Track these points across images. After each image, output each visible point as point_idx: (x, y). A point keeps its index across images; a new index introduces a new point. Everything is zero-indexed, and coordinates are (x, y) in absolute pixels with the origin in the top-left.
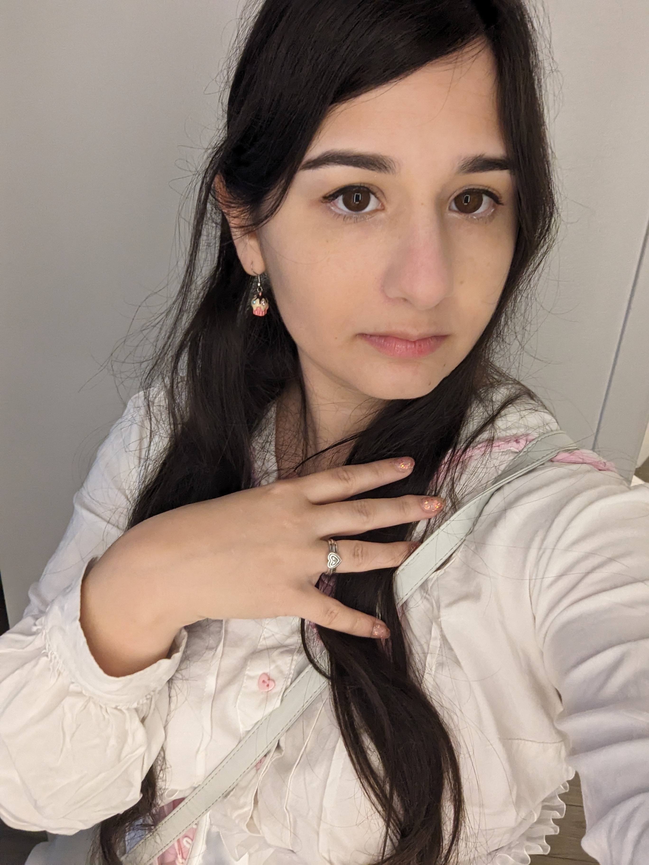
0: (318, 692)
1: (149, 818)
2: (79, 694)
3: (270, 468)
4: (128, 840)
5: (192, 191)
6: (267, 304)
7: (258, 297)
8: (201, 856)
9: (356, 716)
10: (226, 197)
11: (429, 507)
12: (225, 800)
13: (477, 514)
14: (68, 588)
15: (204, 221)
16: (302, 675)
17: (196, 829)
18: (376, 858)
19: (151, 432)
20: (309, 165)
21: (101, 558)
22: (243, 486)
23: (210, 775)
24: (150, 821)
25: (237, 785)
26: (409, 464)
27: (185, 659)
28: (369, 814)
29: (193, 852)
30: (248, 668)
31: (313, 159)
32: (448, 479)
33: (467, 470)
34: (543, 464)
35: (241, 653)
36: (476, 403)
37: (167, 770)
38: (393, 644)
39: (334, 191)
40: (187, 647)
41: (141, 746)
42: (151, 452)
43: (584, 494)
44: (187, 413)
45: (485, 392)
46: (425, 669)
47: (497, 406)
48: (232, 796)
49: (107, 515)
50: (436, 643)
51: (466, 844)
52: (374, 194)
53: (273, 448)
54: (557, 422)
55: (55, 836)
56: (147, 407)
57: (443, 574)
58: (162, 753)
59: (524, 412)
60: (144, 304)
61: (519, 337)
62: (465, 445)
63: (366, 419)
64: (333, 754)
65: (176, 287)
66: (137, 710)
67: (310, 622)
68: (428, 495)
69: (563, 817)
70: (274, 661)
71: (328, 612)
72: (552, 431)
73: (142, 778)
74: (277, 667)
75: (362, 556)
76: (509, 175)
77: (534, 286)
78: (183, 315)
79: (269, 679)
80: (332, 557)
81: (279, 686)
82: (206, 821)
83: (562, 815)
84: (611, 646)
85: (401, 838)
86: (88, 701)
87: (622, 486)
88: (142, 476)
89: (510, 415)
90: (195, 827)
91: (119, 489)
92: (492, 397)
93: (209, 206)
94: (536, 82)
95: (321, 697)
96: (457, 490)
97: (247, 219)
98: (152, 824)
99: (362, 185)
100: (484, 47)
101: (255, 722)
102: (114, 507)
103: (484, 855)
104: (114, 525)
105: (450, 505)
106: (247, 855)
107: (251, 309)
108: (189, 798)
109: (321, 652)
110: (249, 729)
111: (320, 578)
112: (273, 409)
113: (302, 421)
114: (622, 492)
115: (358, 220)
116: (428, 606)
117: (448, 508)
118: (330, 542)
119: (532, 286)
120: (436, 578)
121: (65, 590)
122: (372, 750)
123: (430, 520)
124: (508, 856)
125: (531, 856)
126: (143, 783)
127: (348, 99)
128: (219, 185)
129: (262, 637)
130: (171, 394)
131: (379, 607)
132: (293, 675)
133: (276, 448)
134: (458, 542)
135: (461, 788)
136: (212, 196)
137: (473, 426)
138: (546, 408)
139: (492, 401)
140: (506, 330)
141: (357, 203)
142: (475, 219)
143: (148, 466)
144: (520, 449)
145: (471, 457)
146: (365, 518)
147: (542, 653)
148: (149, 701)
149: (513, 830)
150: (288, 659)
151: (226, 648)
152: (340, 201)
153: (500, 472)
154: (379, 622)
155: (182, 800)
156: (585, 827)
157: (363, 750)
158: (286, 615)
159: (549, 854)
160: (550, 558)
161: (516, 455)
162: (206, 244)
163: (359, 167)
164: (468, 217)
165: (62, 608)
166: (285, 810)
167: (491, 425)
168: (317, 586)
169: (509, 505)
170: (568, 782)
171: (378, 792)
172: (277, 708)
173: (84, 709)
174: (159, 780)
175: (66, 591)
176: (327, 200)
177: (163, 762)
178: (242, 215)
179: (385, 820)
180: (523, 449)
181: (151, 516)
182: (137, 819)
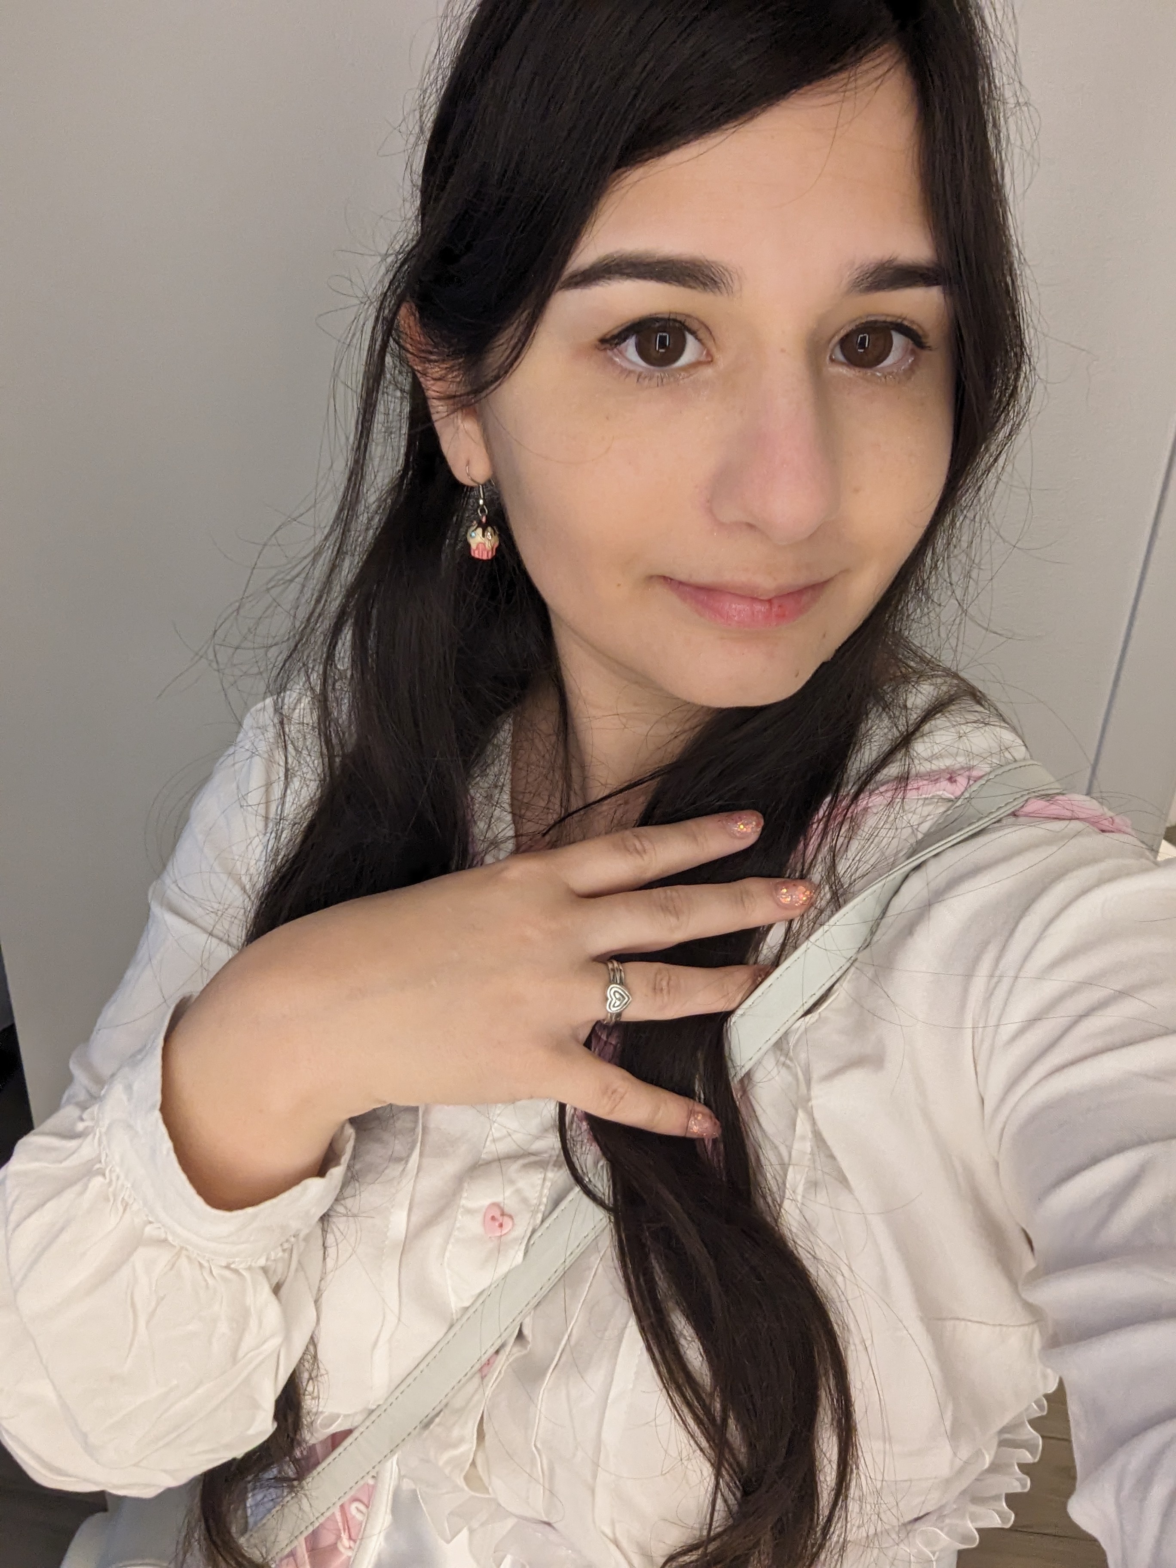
0: (592, 1236)
1: (289, 1466)
2: (163, 1242)
3: (502, 834)
4: (251, 1507)
5: (358, 334)
6: (496, 538)
7: (480, 524)
8: (382, 1535)
9: (660, 1279)
10: (420, 343)
11: (789, 899)
12: (427, 1432)
13: (878, 912)
14: (140, 1051)
15: (381, 387)
16: (562, 1206)
17: (374, 1487)
18: (697, 1533)
19: (287, 770)
20: (575, 280)
21: (199, 997)
22: (453, 867)
23: (399, 1387)
24: (290, 1472)
25: (446, 1405)
26: (754, 823)
27: (351, 1178)
28: (684, 1454)
29: (368, 1525)
30: (465, 1195)
31: (582, 269)
32: (825, 849)
33: (860, 832)
34: (999, 821)
35: (451, 1167)
36: (877, 711)
37: (319, 1379)
38: (725, 1147)
39: (620, 329)
40: (354, 1157)
41: (272, 1336)
42: (287, 805)
43: (1075, 873)
44: (351, 735)
45: (893, 691)
46: (784, 1192)
47: (915, 716)
48: (439, 1425)
49: (208, 921)
50: (803, 1146)
51: (861, 1508)
52: (693, 333)
53: (506, 797)
54: (1025, 745)
55: (121, 1500)
56: (278, 726)
57: (817, 1021)
58: (311, 1348)
59: (964, 727)
60: (273, 541)
61: (959, 593)
62: (856, 788)
63: (677, 741)
64: (619, 1346)
65: (329, 508)
66: (265, 1270)
67: (575, 1109)
68: (789, 877)
69: (1036, 1460)
70: (512, 1182)
71: (607, 1091)
72: (1015, 761)
73: (275, 1391)
74: (518, 1191)
75: (669, 992)
76: (942, 296)
77: (986, 501)
78: (343, 560)
79: (503, 1214)
80: (615, 992)
81: (521, 1227)
82: (391, 1470)
83: (1035, 1458)
84: (1120, 1149)
85: (743, 1496)
86: (178, 1255)
87: (1144, 861)
88: (271, 850)
89: (939, 733)
90: (371, 1482)
91: (230, 874)
92: (906, 701)
93: (388, 359)
94: (990, 126)
95: (597, 1244)
96: (841, 868)
97: (459, 382)
98: (293, 1476)
99: (672, 317)
100: (896, 63)
101: (478, 1291)
102: (221, 907)
103: (893, 1527)
104: (221, 940)
105: (828, 896)
106: (465, 1532)
107: (468, 546)
108: (361, 1429)
109: (596, 1164)
110: (467, 1304)
111: (593, 1029)
112: (507, 727)
113: (561, 750)
114: (1144, 870)
115: (665, 380)
116: (790, 1079)
117: (824, 903)
118: (610, 966)
119: (982, 501)
120: (802, 1029)
121: (133, 1056)
122: (689, 1339)
123: (791, 922)
124: (939, 1531)
125: (979, 1530)
126: (278, 1402)
127: (647, 160)
128: (407, 321)
129: (490, 1138)
130: (323, 703)
131: (700, 1080)
132: (546, 1206)
133: (513, 798)
134: (845, 964)
135: (852, 1405)
136: (394, 340)
137: (870, 754)
138: (1004, 721)
139: (905, 707)
140: (933, 580)
141: (662, 351)
142: (879, 377)
143: (282, 832)
144: (958, 793)
145: (866, 809)
146: (673, 920)
147: (997, 1164)
148: (286, 1255)
149: (948, 1482)
150: (536, 1177)
151: (425, 1161)
152: (630, 347)
153: (920, 836)
154: (700, 1108)
155: (348, 1433)
156: (1074, 1478)
157: (673, 1338)
158: (532, 1097)
159: (1013, 1526)
160: (1010, 992)
161: (950, 804)
162: (383, 430)
163: (666, 281)
164: (866, 374)
165: (129, 1088)
166: (534, 1449)
167: (904, 751)
168: (588, 1044)
169: (936, 897)
170: (1047, 1397)
171: (701, 1413)
172: (517, 1267)
173: (171, 1269)
174: (307, 1397)
175: (134, 1059)
176: (608, 346)
177: (313, 1364)
178: (450, 376)
179: (712, 1465)
180: (963, 793)
181: (288, 919)
182: (267, 1467)
